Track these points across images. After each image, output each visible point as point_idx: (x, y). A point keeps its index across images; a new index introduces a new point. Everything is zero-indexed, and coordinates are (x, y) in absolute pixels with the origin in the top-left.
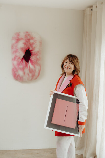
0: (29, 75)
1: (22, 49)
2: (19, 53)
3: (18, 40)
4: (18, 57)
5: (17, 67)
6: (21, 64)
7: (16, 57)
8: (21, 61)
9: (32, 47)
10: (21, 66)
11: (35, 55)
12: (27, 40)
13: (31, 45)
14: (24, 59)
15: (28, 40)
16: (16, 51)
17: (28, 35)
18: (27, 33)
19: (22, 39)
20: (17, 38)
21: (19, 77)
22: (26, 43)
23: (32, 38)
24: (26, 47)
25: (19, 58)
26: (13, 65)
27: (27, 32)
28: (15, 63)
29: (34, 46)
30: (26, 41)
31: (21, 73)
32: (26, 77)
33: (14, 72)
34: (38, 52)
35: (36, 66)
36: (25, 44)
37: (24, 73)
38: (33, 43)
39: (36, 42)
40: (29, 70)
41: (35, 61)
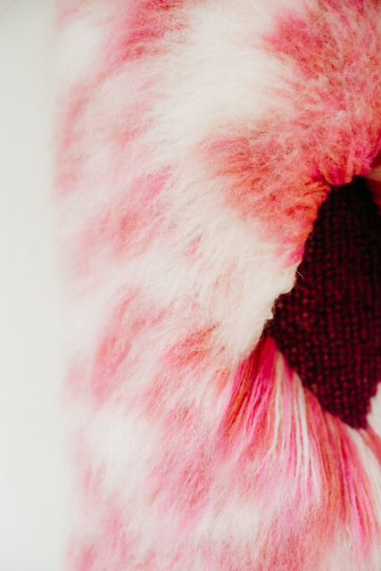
4: (168, 336)
6: (224, 471)
7: (138, 325)
14: (280, 365)
24: (339, 119)
25: (194, 349)
26: (90, 481)
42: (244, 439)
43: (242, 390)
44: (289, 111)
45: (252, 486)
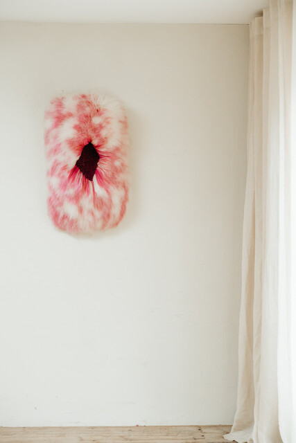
0: (93, 214)
1: (71, 143)
2: (64, 155)
3: (60, 119)
4: (61, 166)
5: (59, 193)
6: (69, 184)
7: (57, 165)
8: (70, 177)
9: (98, 136)
10: (71, 191)
11: (108, 159)
12: (84, 118)
13: (95, 130)
14: (79, 171)
15: (86, 116)
16: (56, 150)
17: (86, 105)
18: (83, 99)
19: (70, 115)
20: (56, 114)
21: (66, 221)
22: (82, 126)
23: (98, 111)
24: (83, 138)
25: (65, 168)
26: (50, 188)
27: (84, 96)
28: (55, 181)
29: (104, 133)
30: (81, 122)
31: (70, 209)
32: (85, 221)
33: (53, 207)
34: (118, 149)
35: (112, 188)
36: (77, 128)
37: (81, 210)
38: (101, 127)
39: (108, 123)
40: (94, 202)
41: (109, 174)
42: (71, 180)
43: (71, 174)
44: (76, 136)
45: (73, 186)
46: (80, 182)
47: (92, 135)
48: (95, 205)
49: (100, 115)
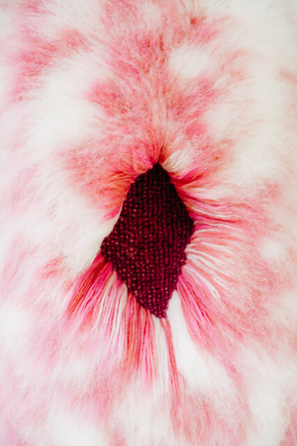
1: (77, 162)
6: (68, 340)
9: (193, 131)
10: (78, 367)
11: (235, 231)
12: (136, 55)
13: (179, 106)
16: (17, 196)
19: (74, 41)
20: (18, 46)
22: (127, 86)
23: (193, 22)
29: (218, 119)
30: (123, 68)
34: (272, 191)
35: (250, 356)
36: (108, 98)
38: (207, 91)
39: (238, 75)
40: (174, 413)
41: (241, 296)
43: (81, 293)
45: (86, 349)
46: (119, 326)
47: (169, 127)
48: (176, 425)
49: (207, 37)
